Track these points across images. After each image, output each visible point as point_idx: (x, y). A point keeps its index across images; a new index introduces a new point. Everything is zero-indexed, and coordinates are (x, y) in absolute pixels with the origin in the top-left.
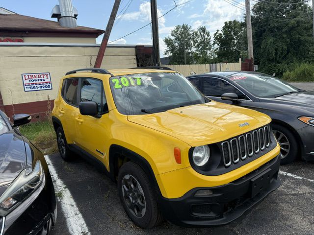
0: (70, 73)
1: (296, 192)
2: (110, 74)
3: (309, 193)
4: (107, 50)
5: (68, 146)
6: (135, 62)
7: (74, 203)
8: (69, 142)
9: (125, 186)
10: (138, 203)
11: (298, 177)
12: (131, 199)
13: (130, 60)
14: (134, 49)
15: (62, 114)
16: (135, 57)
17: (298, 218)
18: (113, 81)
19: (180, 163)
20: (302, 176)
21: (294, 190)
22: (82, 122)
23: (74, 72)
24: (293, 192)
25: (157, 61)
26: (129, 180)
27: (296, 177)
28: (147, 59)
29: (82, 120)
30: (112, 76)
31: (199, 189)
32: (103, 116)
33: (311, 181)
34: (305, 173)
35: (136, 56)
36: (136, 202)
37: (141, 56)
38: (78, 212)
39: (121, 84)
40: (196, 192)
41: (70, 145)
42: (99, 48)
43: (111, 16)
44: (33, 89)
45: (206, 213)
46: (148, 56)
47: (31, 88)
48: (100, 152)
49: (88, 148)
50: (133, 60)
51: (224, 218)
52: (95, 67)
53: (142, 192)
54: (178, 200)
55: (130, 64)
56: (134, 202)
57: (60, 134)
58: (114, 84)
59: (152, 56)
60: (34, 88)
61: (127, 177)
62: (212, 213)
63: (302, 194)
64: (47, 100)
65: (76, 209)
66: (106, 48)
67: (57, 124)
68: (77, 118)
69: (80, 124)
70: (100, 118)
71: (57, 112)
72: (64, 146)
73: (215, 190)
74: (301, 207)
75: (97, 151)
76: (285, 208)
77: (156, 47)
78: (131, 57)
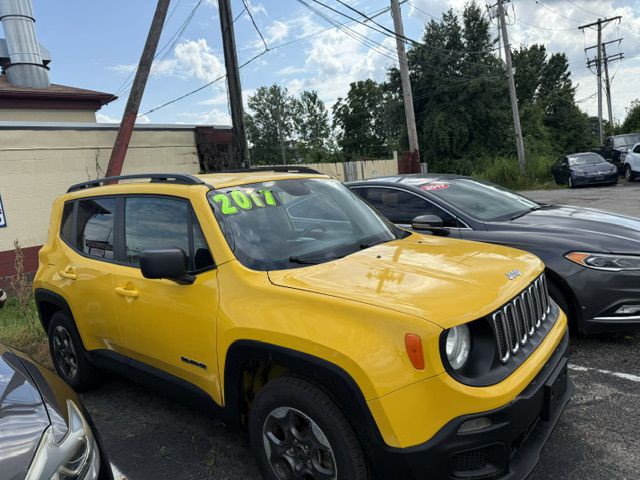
0: (82, 187)
2: (203, 183)
3: (613, 396)
4: (135, 136)
5: (88, 356)
6: (196, 159)
8: (90, 345)
9: (270, 434)
10: (314, 469)
11: (581, 368)
12: (291, 461)
13: (183, 154)
14: (192, 134)
15: (69, 283)
16: (195, 149)
17: (619, 450)
18: (217, 198)
19: (423, 368)
20: (585, 366)
21: (585, 394)
22: (136, 297)
23: (96, 184)
25: (243, 158)
26: (285, 420)
27: (576, 369)
28: (222, 153)
29: (135, 292)
30: (212, 189)
31: (465, 418)
32: (200, 278)
33: (605, 372)
34: (586, 357)
35: (198, 146)
36: (305, 466)
37: (208, 146)
39: (233, 203)
40: (459, 427)
41: (92, 353)
43: (141, 64)
45: (477, 468)
46: (222, 148)
48: (192, 362)
50: (190, 156)
51: (512, 473)
52: (109, 172)
53: (326, 442)
55: (184, 164)
56: (298, 468)
57: (60, 328)
58: (220, 204)
59: (230, 147)
61: (280, 413)
62: (489, 466)
63: (601, 401)
64: (14, 248)
66: (133, 133)
67: (52, 308)
68: (120, 289)
69: (130, 301)
70: (191, 282)
71: (49, 276)
72: (72, 356)
74: (613, 426)
75: (183, 359)
76: (588, 432)
77: (238, 129)
78: (186, 150)
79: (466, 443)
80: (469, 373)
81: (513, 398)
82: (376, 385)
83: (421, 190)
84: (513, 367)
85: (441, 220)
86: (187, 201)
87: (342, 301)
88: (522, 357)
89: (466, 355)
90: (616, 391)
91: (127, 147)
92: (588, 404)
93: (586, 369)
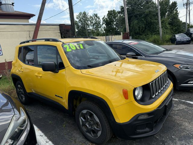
0: (24, 42)
2: (61, 41)
3: (185, 108)
5: (27, 94)
7: (42, 134)
8: (28, 91)
9: (82, 118)
10: (94, 128)
11: (176, 100)
12: (88, 126)
13: (56, 33)
14: (58, 26)
15: (21, 72)
17: (187, 124)
18: (65, 46)
19: (128, 99)
20: (178, 99)
21: (177, 107)
22: (41, 77)
23: (28, 42)
24: (177, 109)
25: (74, 34)
26: (86, 113)
28: (68, 33)
29: (41, 75)
30: (63, 43)
31: (140, 114)
32: (60, 71)
33: (183, 101)
34: (178, 97)
35: (60, 31)
36: (92, 127)
37: (63, 30)
38: (48, 140)
39: (70, 48)
40: (138, 117)
41: (29, 93)
42: (35, 26)
43: (42, 4)
45: (143, 129)
46: (68, 31)
48: (58, 96)
49: (47, 94)
50: (58, 33)
52: (33, 38)
53: (98, 120)
55: (56, 36)
56: (90, 128)
57: (19, 86)
58: (66, 48)
59: (70, 31)
61: (85, 112)
62: (147, 128)
63: (182, 109)
64: (5, 62)
65: (46, 138)
66: (40, 26)
67: (16, 79)
68: (36, 74)
69: (39, 78)
70: (58, 72)
71: (15, 70)
72: (23, 94)
73: (149, 114)
74: (185, 117)
75: (56, 95)
76: (177, 118)
77: (73, 25)
78: (56, 31)
80: (142, 101)
81: (155, 108)
82: (114, 104)
83: (129, 44)
84: (156, 99)
85: (135, 54)
86: (56, 47)
87: (105, 79)
88: (159, 96)
89: (141, 95)
90: (186, 107)
91: (38, 30)
92: (178, 110)
93: (178, 100)
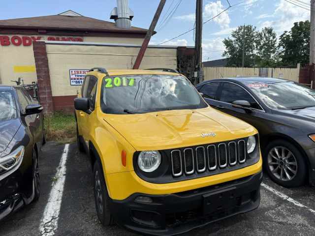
1: (285, 221)
2: (106, 73)
3: (300, 225)
4: (148, 51)
6: (176, 62)
7: (62, 190)
11: (300, 205)
13: (170, 60)
14: (175, 50)
16: (176, 58)
18: (107, 80)
19: (125, 166)
20: (305, 205)
21: (284, 217)
24: (281, 220)
25: (197, 63)
28: (189, 60)
30: (107, 75)
31: (139, 194)
32: (93, 113)
33: (312, 211)
35: (177, 57)
37: (182, 57)
38: (60, 198)
39: (112, 83)
40: (136, 198)
42: (140, 48)
43: (155, 17)
44: (78, 84)
45: (147, 221)
46: (189, 58)
47: (76, 82)
50: (173, 61)
51: (167, 230)
54: (120, 202)
55: (170, 65)
58: (106, 83)
59: (193, 57)
60: (79, 82)
62: (153, 222)
65: (61, 195)
66: (147, 49)
77: (197, 48)
78: (172, 58)
79: (139, 206)
85: (249, 105)
86: (96, 78)
91: (143, 55)
